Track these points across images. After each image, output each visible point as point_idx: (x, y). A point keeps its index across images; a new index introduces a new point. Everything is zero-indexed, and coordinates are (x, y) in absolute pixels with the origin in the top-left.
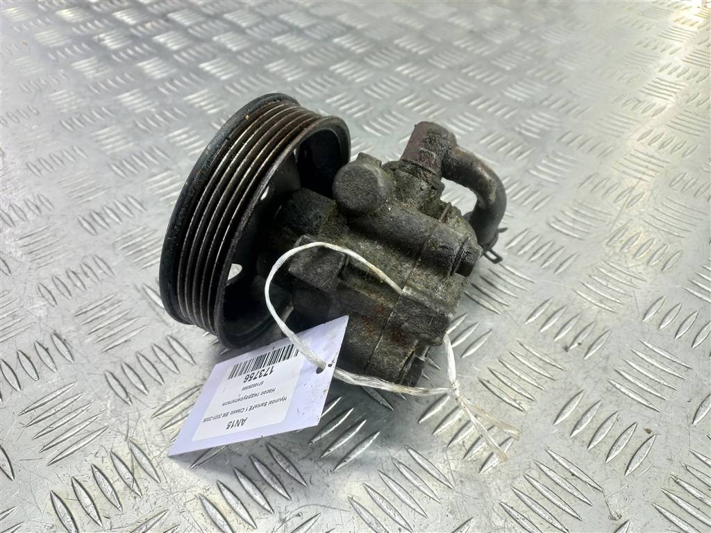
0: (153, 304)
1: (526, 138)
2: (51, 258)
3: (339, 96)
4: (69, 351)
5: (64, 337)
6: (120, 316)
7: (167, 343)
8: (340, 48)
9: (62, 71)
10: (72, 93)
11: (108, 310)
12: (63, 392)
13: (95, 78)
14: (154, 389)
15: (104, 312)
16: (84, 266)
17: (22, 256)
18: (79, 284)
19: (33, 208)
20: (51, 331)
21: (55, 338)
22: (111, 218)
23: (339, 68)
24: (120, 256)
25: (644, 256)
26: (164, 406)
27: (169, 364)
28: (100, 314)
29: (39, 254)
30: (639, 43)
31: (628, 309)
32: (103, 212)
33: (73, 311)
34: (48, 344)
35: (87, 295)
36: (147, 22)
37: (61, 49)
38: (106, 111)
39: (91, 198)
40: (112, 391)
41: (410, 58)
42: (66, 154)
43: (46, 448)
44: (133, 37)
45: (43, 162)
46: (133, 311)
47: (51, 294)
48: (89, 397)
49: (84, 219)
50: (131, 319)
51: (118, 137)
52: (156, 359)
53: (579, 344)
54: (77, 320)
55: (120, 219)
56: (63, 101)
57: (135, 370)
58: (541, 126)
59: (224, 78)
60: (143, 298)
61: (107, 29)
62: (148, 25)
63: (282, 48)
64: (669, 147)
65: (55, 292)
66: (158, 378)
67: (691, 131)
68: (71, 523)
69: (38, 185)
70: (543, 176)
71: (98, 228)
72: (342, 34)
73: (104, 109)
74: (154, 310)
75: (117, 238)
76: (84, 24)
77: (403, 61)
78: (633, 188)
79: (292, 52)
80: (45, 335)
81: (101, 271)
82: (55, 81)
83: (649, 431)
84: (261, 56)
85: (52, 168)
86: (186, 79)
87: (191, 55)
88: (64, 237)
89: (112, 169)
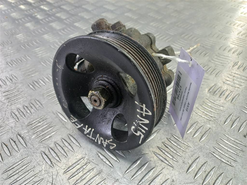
0: (61, 120)
2: (17, 100)
4: (25, 142)
5: (22, 136)
6: (47, 126)
7: (68, 137)
9: (21, 27)
10: (25, 35)
11: (42, 123)
12: (22, 162)
14: (64, 160)
15: (40, 124)
16: (30, 104)
17: (4, 100)
18: (29, 112)
19: (9, 80)
20: (17, 133)
21: (19, 136)
22: (42, 84)
26: (69, 168)
27: (70, 147)
28: (38, 125)
29: (11, 99)
32: (38, 81)
33: (26, 124)
34: (15, 139)
35: (32, 116)
36: (53, 9)
37: (21, 19)
38: (39, 42)
39: (33, 75)
40: (44, 161)
42: (23, 58)
45: (13, 61)
46: (52, 123)
47: (17, 116)
48: (35, 164)
49: (30, 84)
50: (52, 127)
52: (63, 145)
54: (28, 128)
55: (45, 84)
56: (21, 38)
57: (55, 151)
59: (84, 28)
60: (57, 117)
61: (38, 12)
62: (54, 10)
65: (18, 115)
66: (65, 154)
69: (11, 70)
71: (36, 88)
73: (37, 41)
74: (62, 122)
75: (44, 92)
76: (29, 10)
80: (14, 135)
81: (38, 106)
82: (18, 31)
85: (17, 63)
86: (69, 29)
87: (71, 20)
88: (22, 91)
89: (41, 64)
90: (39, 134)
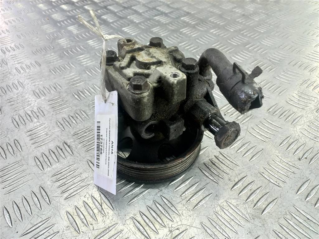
2: (62, 110)
3: (185, 43)
4: (71, 151)
5: (69, 144)
8: (185, 22)
9: (63, 30)
10: (68, 40)
11: (88, 133)
12: (69, 168)
13: (77, 34)
15: (86, 134)
16: (76, 114)
17: (49, 109)
18: (74, 122)
19: (53, 88)
20: (63, 141)
21: (65, 145)
22: (87, 94)
23: (184, 30)
24: (92, 110)
28: (84, 135)
29: (56, 108)
32: (83, 91)
33: (72, 133)
34: (62, 147)
35: (78, 127)
36: (98, 10)
37: (63, 21)
38: (82, 48)
39: (78, 85)
40: (91, 169)
41: (216, 26)
42: (66, 66)
43: (63, 192)
45: (56, 69)
47: (62, 126)
48: (81, 171)
49: (75, 94)
51: (88, 59)
54: (74, 137)
55: (91, 94)
56: (64, 43)
58: (279, 57)
59: (133, 34)
61: (82, 13)
62: (99, 11)
63: (158, 21)
65: (64, 125)
68: (76, 226)
69: (55, 79)
71: (82, 98)
72: (185, 16)
73: (81, 47)
76: (72, 11)
77: (214, 28)
79: (163, 23)
80: (60, 143)
81: (84, 117)
82: (60, 35)
84: (149, 25)
85: (60, 71)
87: (118, 24)
88: (67, 101)
89: (86, 72)
90: (85, 143)
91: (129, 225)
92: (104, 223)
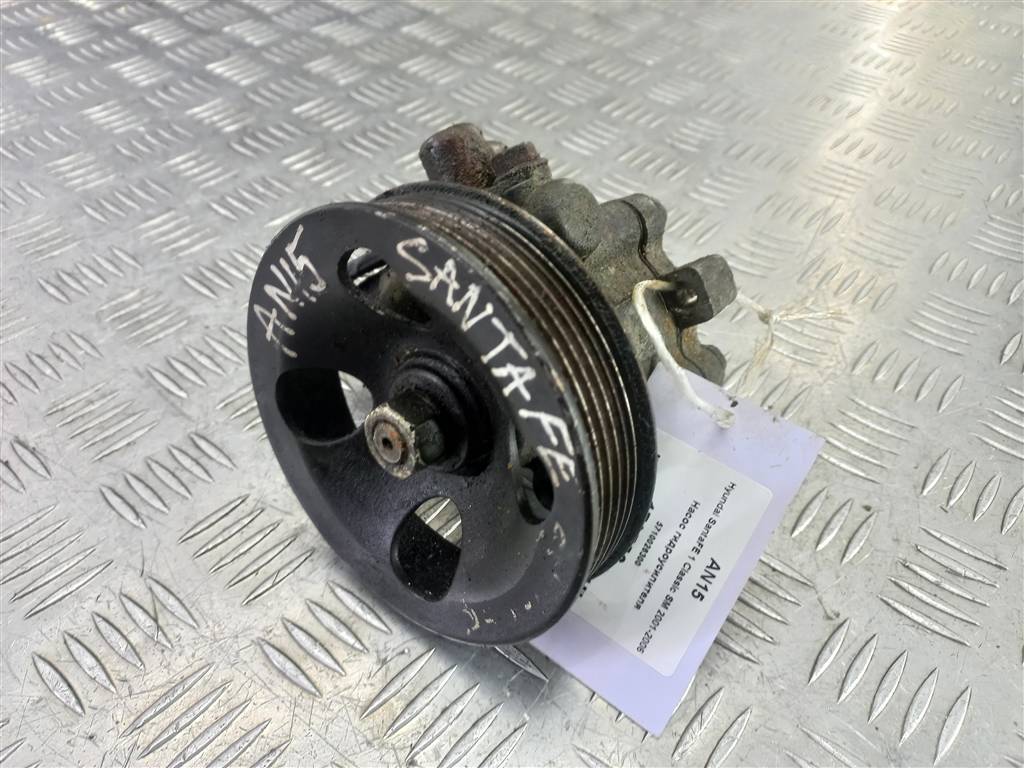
0: (164, 392)
1: (681, 152)
3: (416, 103)
4: (42, 463)
5: (32, 445)
6: (116, 411)
7: (190, 442)
8: (412, 39)
10: (11, 107)
12: (38, 519)
13: (44, 86)
14: (177, 506)
15: (92, 407)
16: (54, 347)
18: (48, 371)
20: (11, 438)
21: (18, 448)
22: (91, 280)
23: (413, 66)
24: (109, 329)
25: (848, 293)
26: (194, 527)
27: (198, 471)
28: (87, 410)
30: (824, 27)
31: (831, 360)
32: (76, 271)
33: (43, 409)
34: (8, 456)
35: (63, 386)
36: (119, 5)
38: (68, 132)
39: (56, 253)
40: (113, 513)
41: (512, 51)
42: (9, 193)
43: (18, 597)
44: (98, 27)
46: (136, 403)
48: (79, 523)
49: (48, 282)
50: (134, 414)
51: (91, 167)
52: (175, 464)
53: (770, 408)
54: (49, 420)
55: (104, 280)
57: (147, 482)
58: (700, 136)
59: (244, 83)
60: (148, 385)
61: (58, 16)
62: (122, 10)
63: (328, 41)
64: (871, 156)
65: (11, 384)
66: (182, 490)
67: (899, 136)
68: (68, 692)
70: (707, 200)
71: (72, 294)
72: (413, 21)
73: (62, 128)
74: (167, 399)
75: (102, 305)
76: (21, 10)
77: (505, 55)
78: (829, 209)
79: (342, 46)
81: (82, 352)
83: (868, 508)
84: (298, 52)
86: (185, 85)
87: (191, 52)
88: (19, 307)
89: (85, 213)
90: (91, 437)
91: (250, 664)
92: (165, 671)
